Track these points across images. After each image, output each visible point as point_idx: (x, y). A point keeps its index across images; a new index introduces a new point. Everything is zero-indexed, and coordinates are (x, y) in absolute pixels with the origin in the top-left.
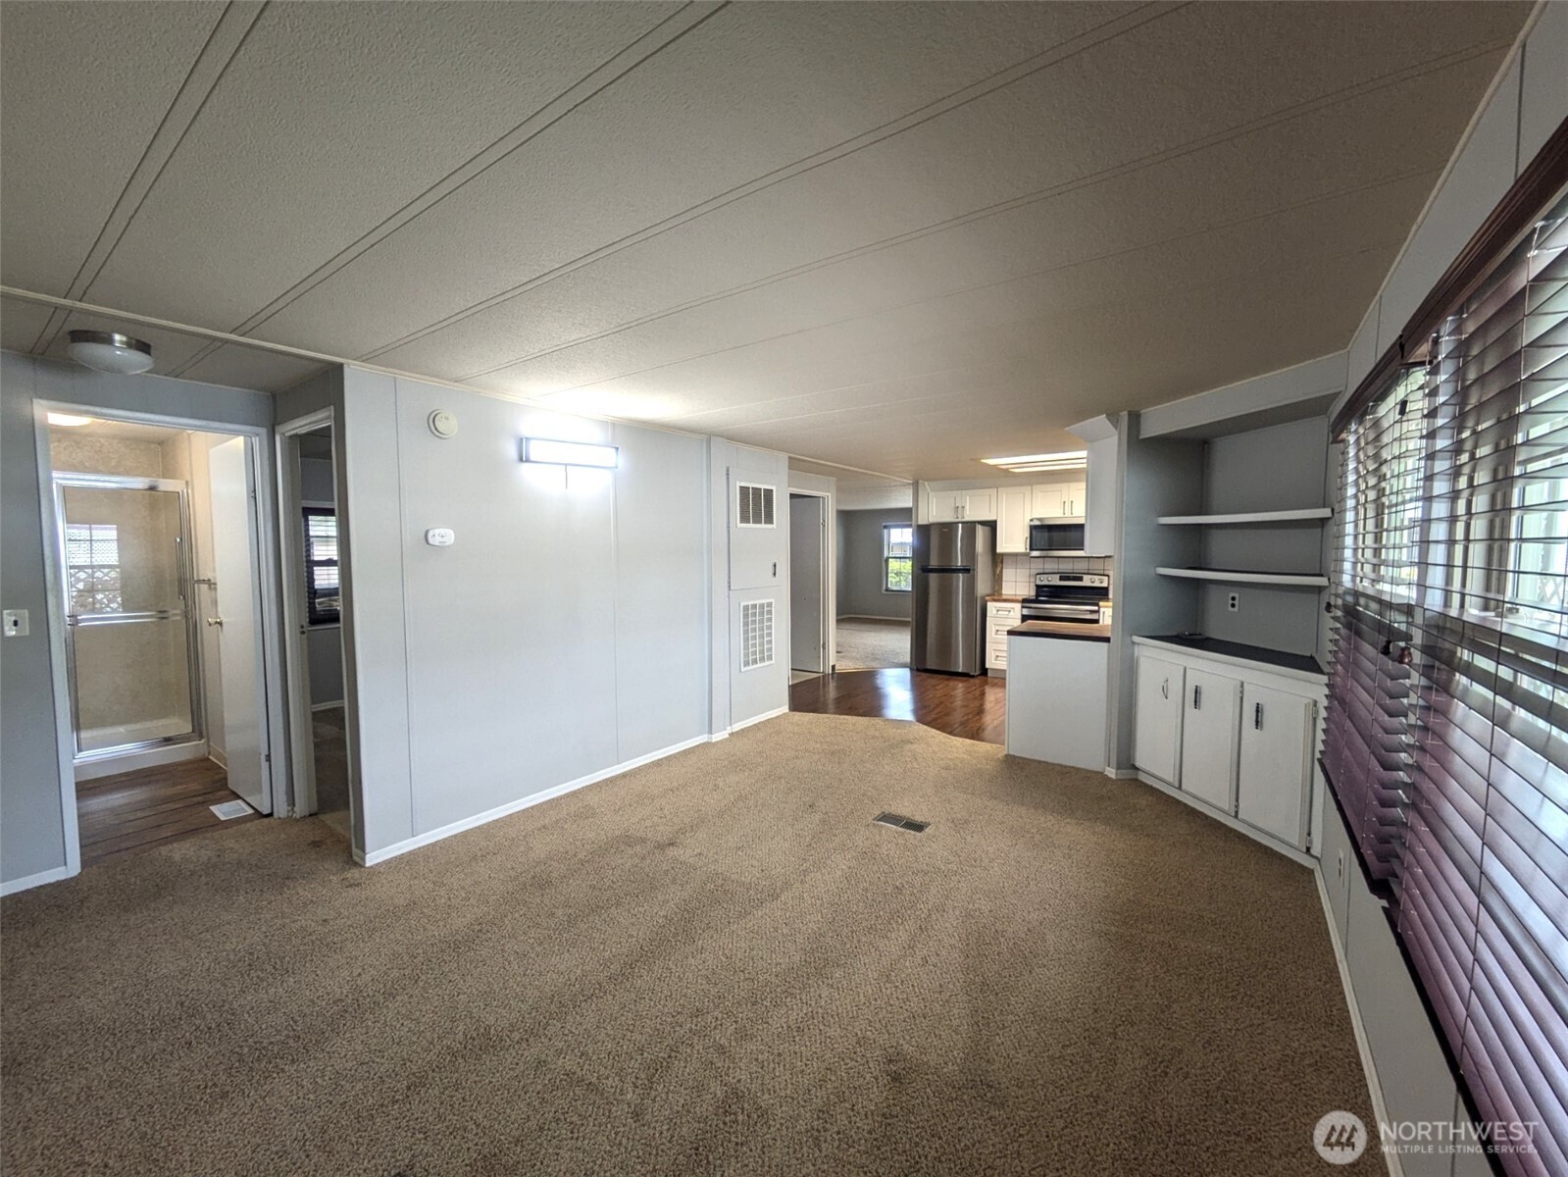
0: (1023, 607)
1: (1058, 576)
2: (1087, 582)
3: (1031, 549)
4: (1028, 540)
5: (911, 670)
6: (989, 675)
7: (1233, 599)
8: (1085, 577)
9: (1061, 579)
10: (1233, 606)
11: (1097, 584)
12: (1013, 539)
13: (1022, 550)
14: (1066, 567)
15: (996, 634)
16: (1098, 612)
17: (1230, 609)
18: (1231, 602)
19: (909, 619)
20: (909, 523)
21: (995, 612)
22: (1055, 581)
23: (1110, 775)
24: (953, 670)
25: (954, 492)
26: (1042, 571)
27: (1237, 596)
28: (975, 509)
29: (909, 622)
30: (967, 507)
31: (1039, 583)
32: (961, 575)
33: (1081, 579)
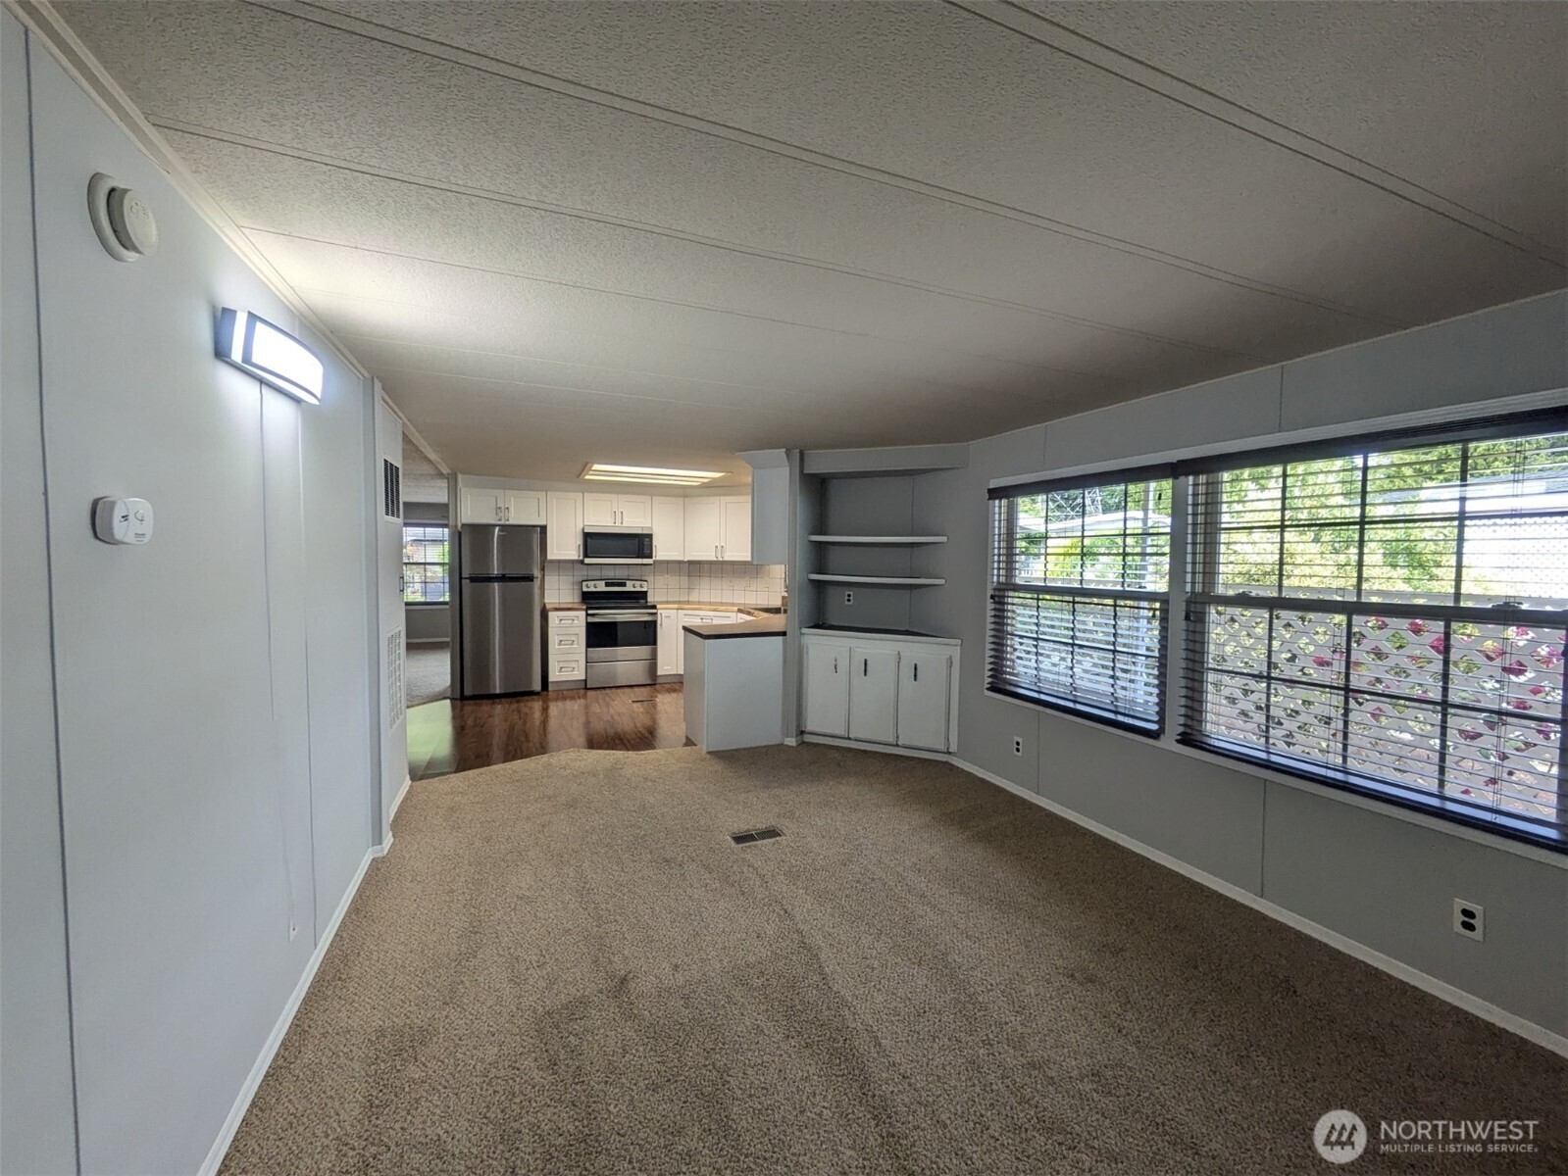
0: (587, 615)
1: (603, 582)
2: (629, 587)
3: (586, 555)
4: (581, 547)
5: (453, 699)
6: (550, 689)
7: (849, 595)
8: (628, 582)
9: (607, 585)
10: (849, 600)
11: (638, 589)
12: (564, 545)
13: (575, 557)
14: (610, 574)
15: (560, 644)
16: (656, 614)
17: (847, 603)
18: (847, 598)
19: (448, 639)
20: (446, 522)
21: (557, 622)
22: (601, 587)
23: (790, 744)
24: (492, 692)
25: (495, 491)
26: (586, 578)
27: (851, 593)
28: (521, 510)
29: (447, 643)
30: (512, 509)
31: (585, 589)
32: (496, 584)
33: (624, 585)
